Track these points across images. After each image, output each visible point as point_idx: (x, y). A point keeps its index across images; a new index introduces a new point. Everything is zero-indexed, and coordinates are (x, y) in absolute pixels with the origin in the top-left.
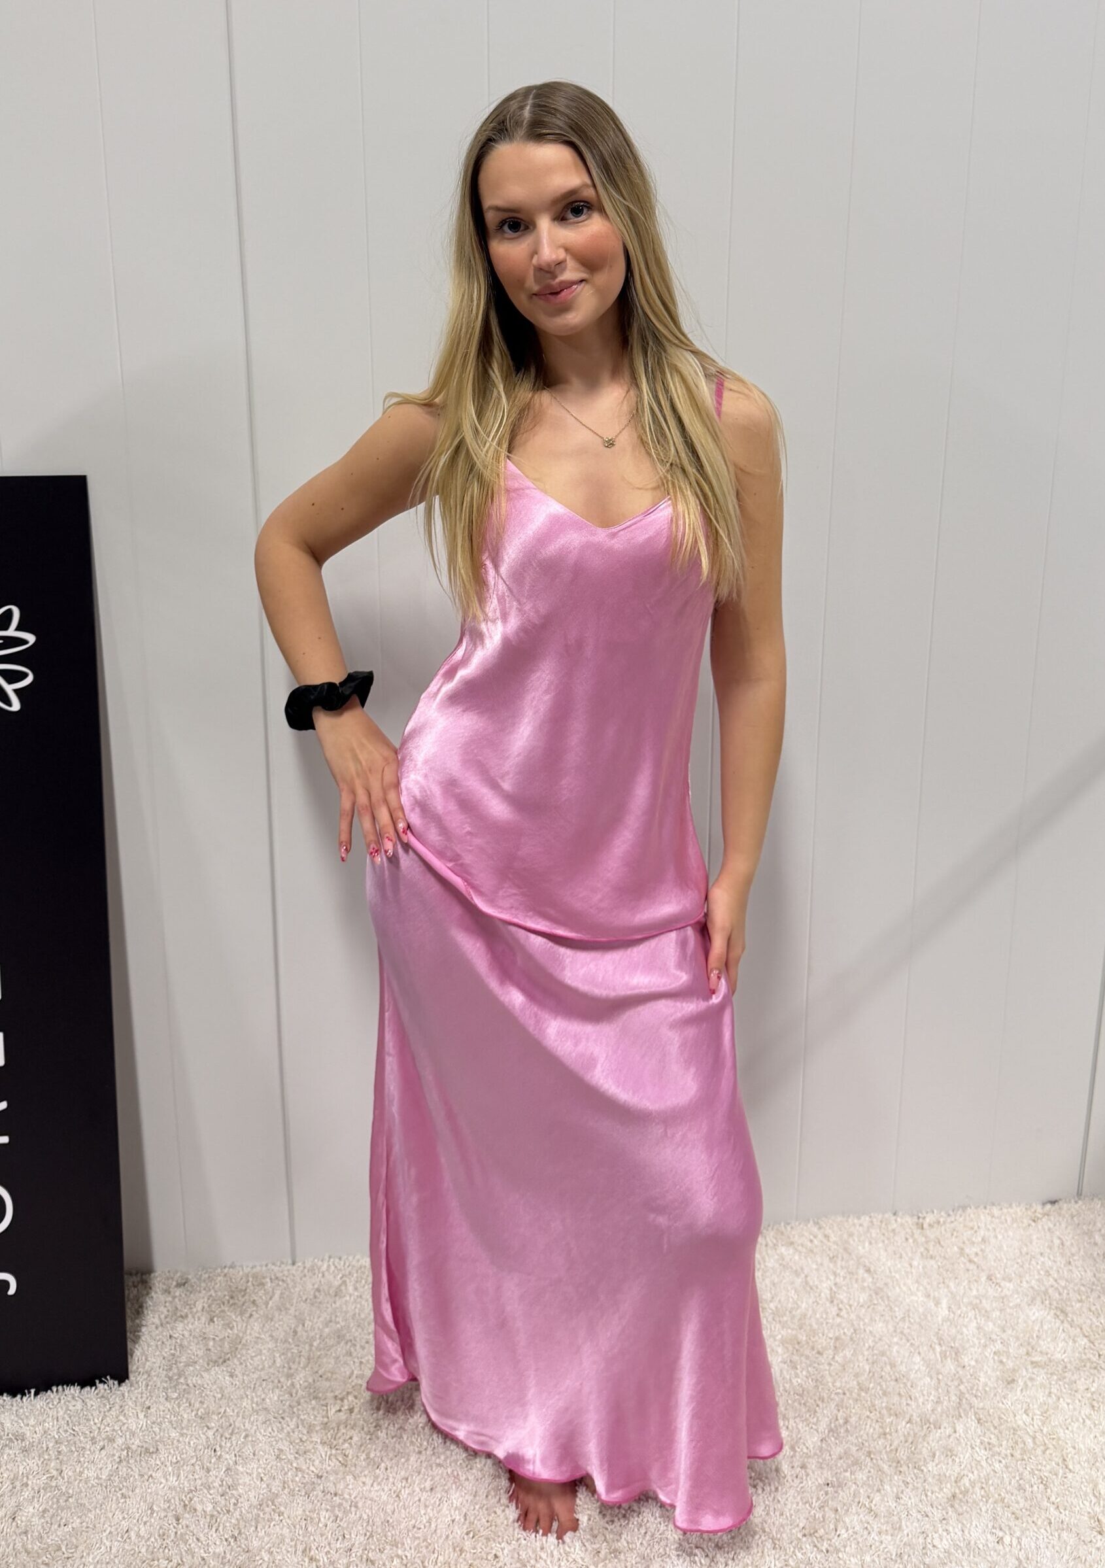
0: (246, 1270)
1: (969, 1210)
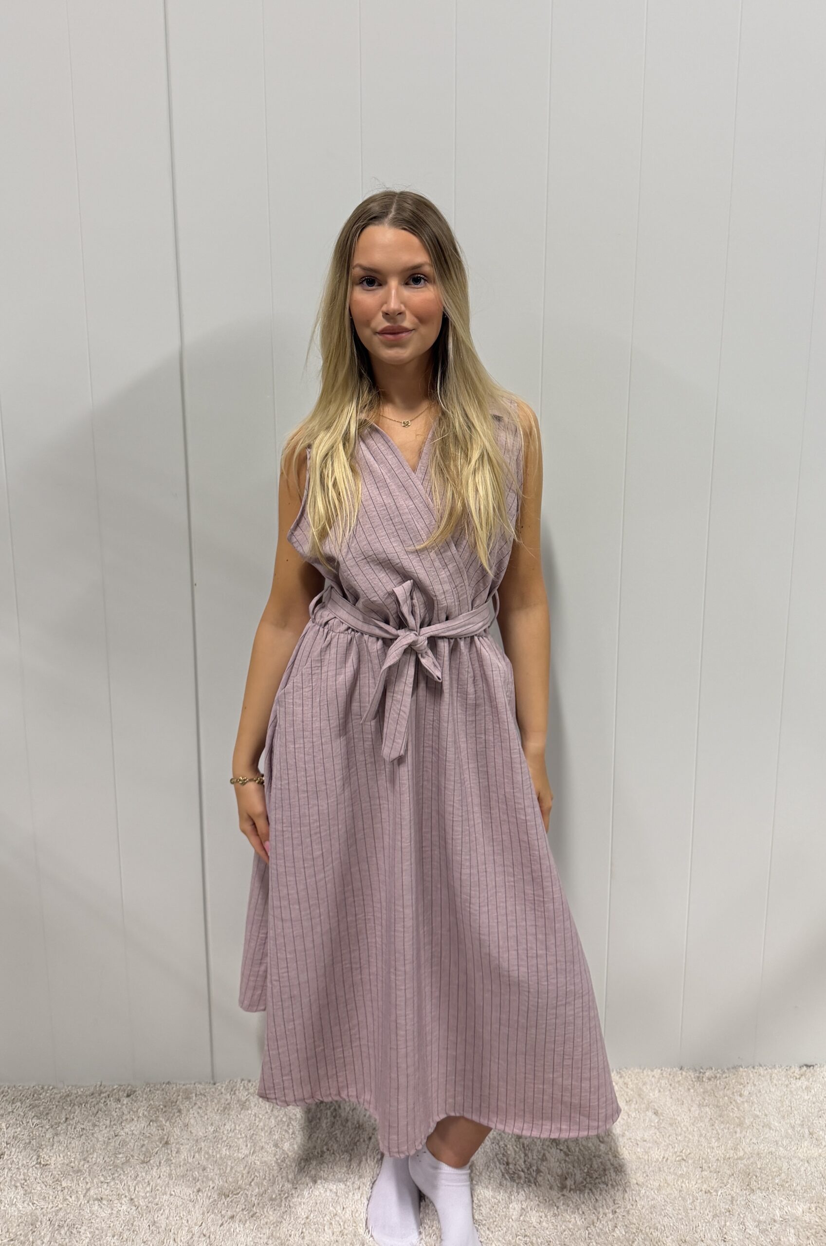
0: (179, 1087)
1: (741, 1069)
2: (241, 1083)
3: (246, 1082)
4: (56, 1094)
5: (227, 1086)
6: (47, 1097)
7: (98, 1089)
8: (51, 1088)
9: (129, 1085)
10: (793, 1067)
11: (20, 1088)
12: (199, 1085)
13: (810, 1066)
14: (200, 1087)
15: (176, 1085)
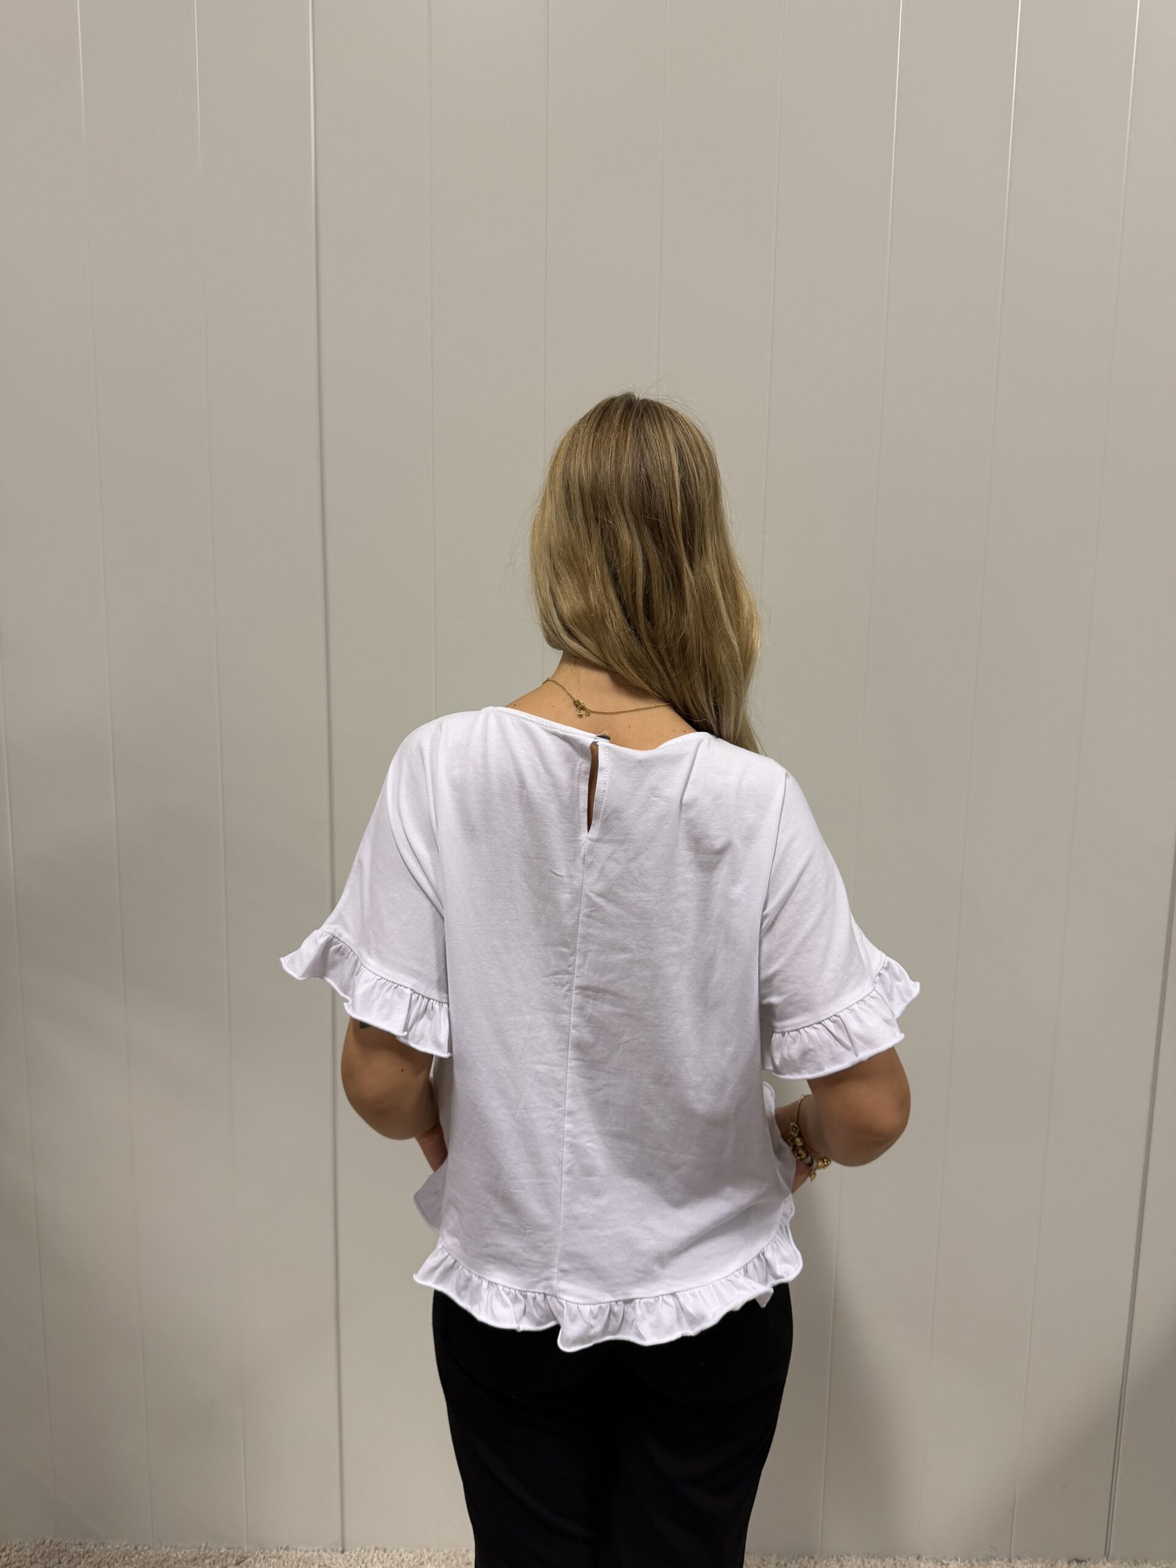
0: (298, 1556)
1: (994, 1562)
2: (375, 1552)
3: (381, 1552)
4: (151, 1557)
5: (358, 1556)
6: (140, 1561)
7: (201, 1553)
8: (146, 1548)
9: (239, 1549)
10: (1060, 1561)
11: (109, 1547)
12: (323, 1554)
13: (1082, 1561)
14: (325, 1555)
15: (296, 1553)
